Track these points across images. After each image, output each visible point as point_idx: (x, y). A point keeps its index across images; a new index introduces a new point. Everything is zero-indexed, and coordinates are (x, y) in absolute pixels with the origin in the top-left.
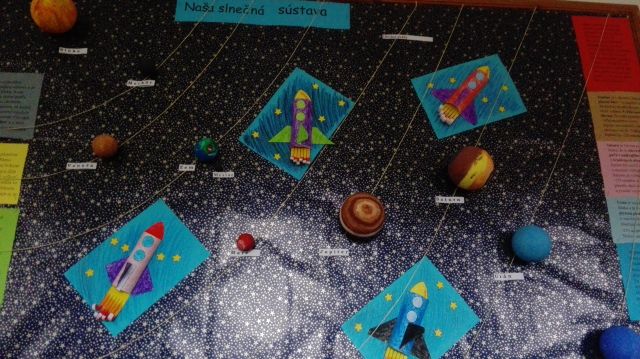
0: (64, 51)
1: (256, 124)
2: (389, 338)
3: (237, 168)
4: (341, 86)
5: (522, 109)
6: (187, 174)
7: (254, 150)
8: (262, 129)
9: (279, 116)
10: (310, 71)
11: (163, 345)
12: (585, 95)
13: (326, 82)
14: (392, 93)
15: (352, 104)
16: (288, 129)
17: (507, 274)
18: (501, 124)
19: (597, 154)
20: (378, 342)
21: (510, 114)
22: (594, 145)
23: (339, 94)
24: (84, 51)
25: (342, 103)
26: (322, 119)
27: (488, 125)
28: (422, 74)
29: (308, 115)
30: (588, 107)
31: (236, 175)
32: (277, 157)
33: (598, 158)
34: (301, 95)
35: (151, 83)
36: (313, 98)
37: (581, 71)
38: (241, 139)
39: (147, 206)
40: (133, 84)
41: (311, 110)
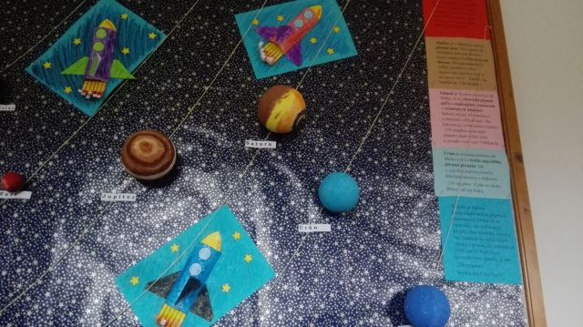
1: (49, 53)
3: (21, 100)
4: (154, 17)
5: (352, 52)
7: (43, 82)
8: (55, 60)
9: (78, 45)
12: (423, 40)
13: (138, 12)
14: (211, 27)
15: (164, 37)
16: (84, 60)
18: (328, 67)
19: (427, 102)
21: (338, 57)
22: (426, 92)
23: (150, 26)
25: (152, 36)
26: (126, 51)
27: (314, 68)
28: (247, 10)
29: (109, 45)
30: (424, 53)
32: (68, 90)
33: (428, 106)
34: (106, 25)
36: (119, 29)
37: (421, 16)
38: (30, 69)
41: (113, 41)
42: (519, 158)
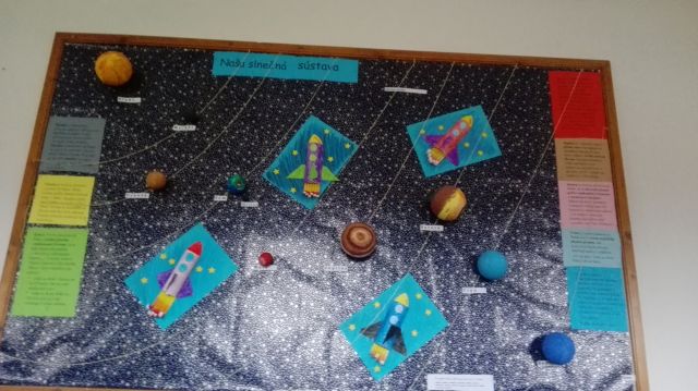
0: (121, 100)
1: (276, 163)
2: (376, 336)
3: (261, 199)
4: (347, 131)
5: (497, 153)
6: (220, 204)
7: (275, 185)
8: (281, 167)
9: (296, 156)
10: (323, 118)
11: (200, 337)
12: (553, 141)
13: (335, 128)
14: (390, 138)
15: (356, 147)
16: (302, 167)
17: (473, 288)
18: (479, 165)
19: (557, 191)
20: (367, 338)
21: (487, 157)
22: (556, 184)
23: (345, 138)
24: (138, 100)
25: (348, 146)
26: (331, 159)
27: (468, 167)
28: (416, 122)
29: (319, 157)
30: (554, 152)
31: (260, 205)
32: (293, 190)
33: (558, 195)
34: (315, 140)
35: (192, 128)
36: (324, 141)
37: (551, 121)
38: (264, 175)
39: (189, 228)
40: (178, 128)
41: (322, 153)
42: (629, 236)
